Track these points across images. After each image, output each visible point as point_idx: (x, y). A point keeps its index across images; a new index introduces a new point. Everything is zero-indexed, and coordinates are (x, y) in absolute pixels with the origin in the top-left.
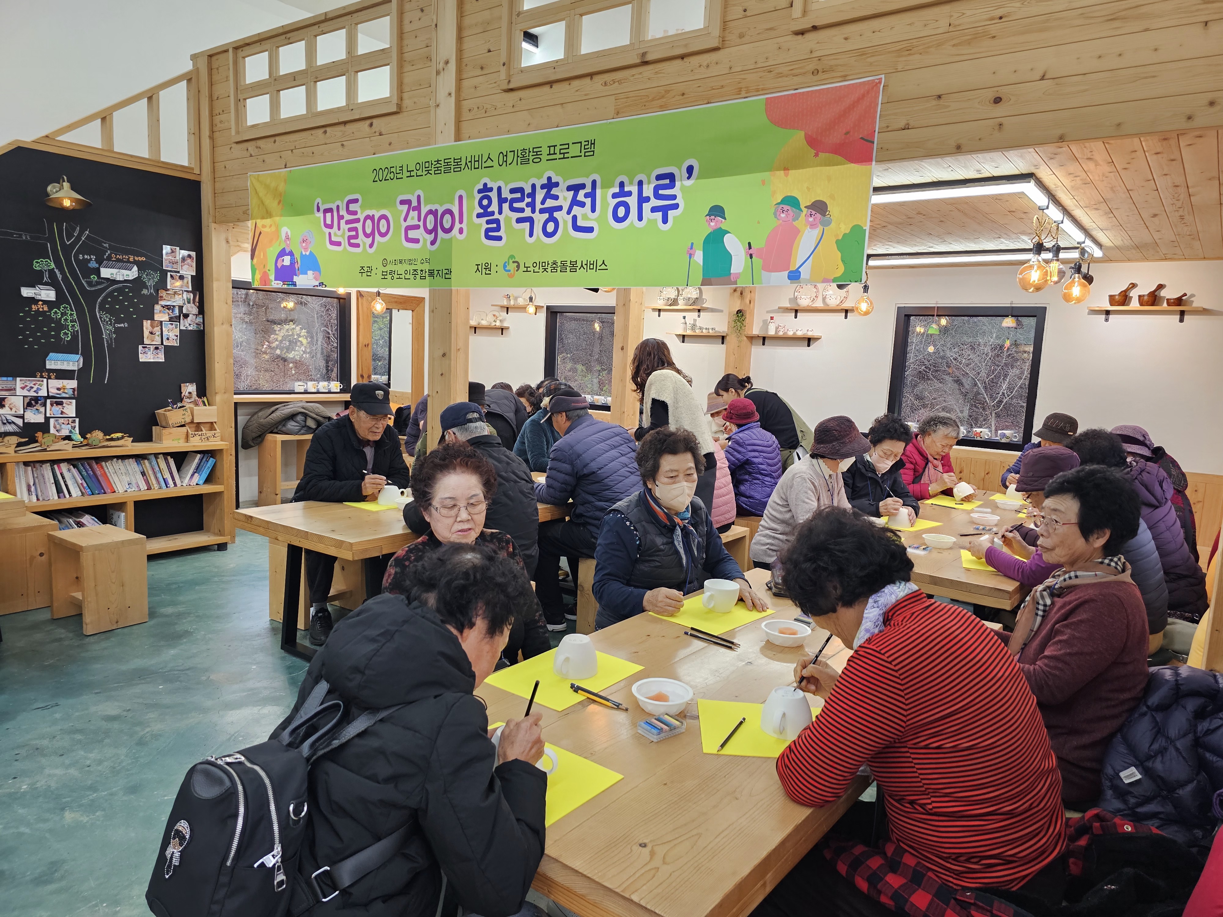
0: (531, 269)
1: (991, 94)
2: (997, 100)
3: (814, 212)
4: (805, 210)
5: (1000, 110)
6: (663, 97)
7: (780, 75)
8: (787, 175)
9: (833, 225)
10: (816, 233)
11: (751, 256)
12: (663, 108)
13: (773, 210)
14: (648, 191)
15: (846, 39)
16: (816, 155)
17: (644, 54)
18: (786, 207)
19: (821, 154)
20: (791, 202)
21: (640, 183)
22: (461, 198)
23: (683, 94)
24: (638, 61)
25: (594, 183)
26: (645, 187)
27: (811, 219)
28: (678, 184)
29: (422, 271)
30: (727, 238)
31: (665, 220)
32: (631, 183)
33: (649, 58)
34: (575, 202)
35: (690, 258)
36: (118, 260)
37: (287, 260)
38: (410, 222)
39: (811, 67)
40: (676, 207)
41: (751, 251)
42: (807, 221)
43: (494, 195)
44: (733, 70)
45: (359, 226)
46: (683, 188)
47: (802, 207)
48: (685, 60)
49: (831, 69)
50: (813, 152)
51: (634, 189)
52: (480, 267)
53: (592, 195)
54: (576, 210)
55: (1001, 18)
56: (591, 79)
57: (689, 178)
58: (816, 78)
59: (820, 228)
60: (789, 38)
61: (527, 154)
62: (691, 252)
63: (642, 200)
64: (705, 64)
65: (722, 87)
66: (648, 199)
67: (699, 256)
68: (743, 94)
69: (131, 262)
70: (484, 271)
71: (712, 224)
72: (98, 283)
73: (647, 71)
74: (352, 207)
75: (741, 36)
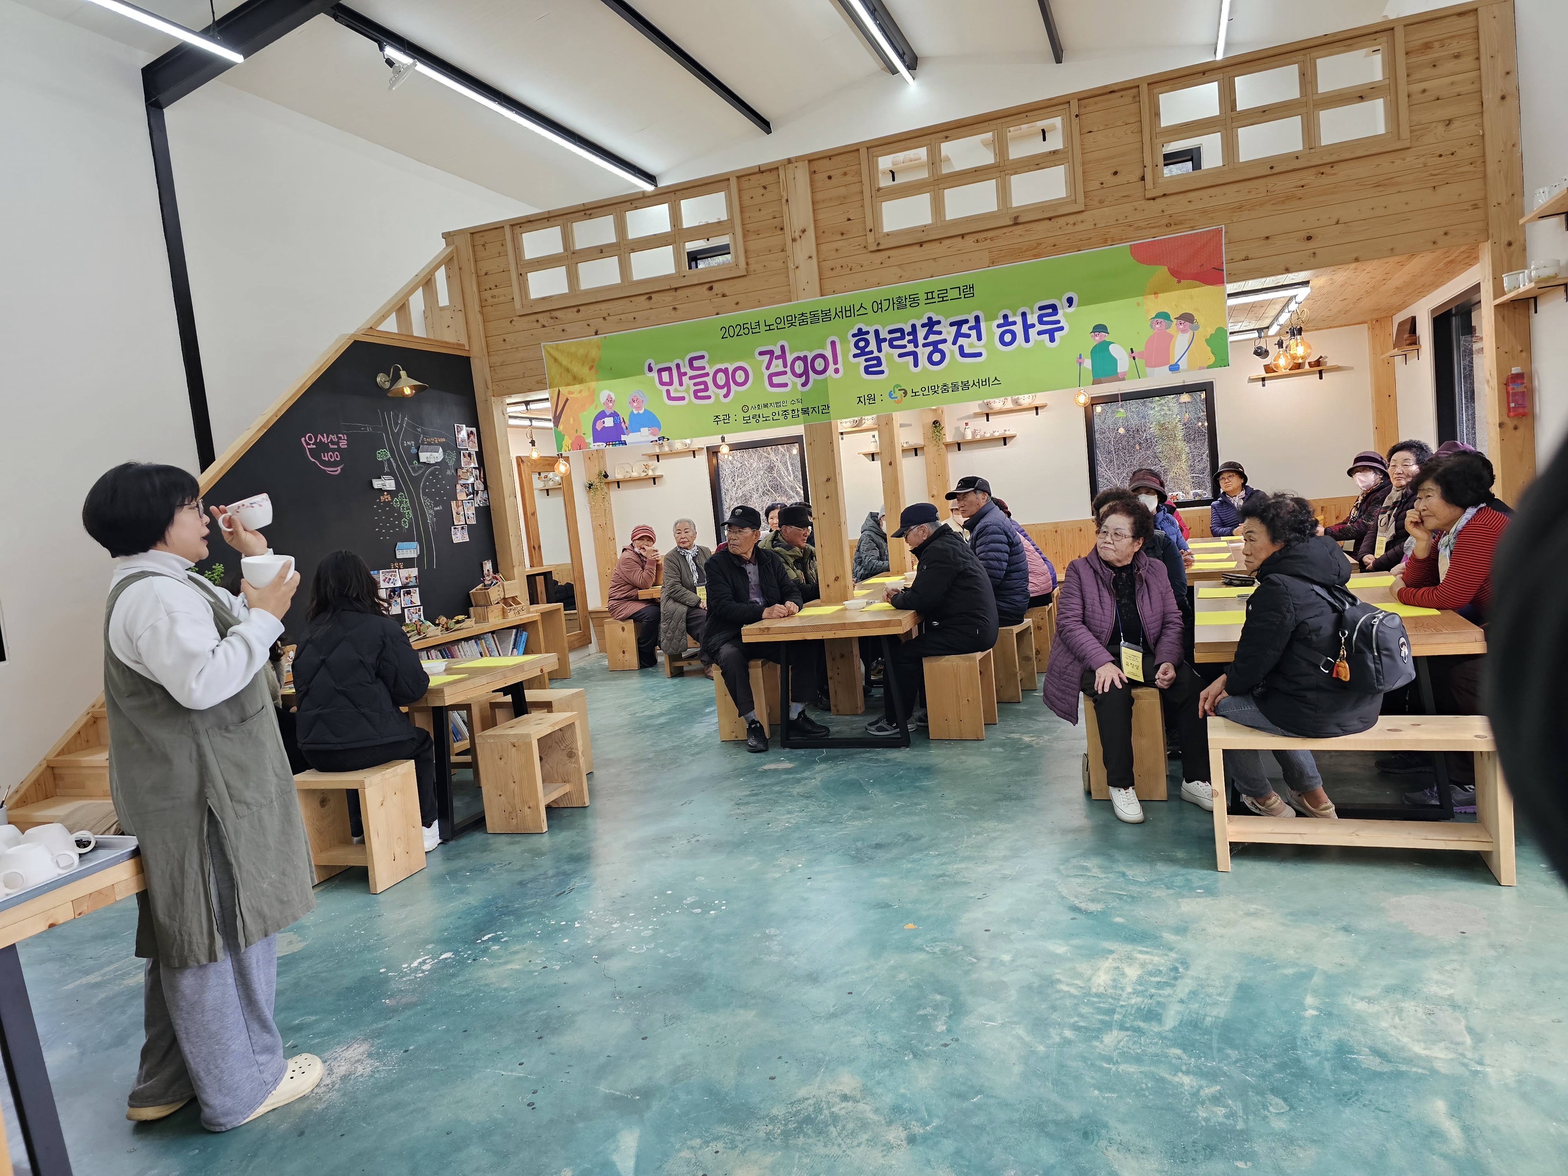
0: (921, 393)
1: (1305, 234)
2: (1309, 238)
3: (1182, 322)
4: (1175, 321)
5: (1311, 244)
6: (1036, 248)
7: (1139, 228)
8: (1157, 298)
9: (1201, 329)
10: (1188, 336)
11: (1134, 358)
12: (1036, 256)
13: (1149, 323)
14: (1032, 319)
15: (1190, 202)
16: (1179, 282)
17: (1016, 218)
18: (1160, 320)
19: (1182, 281)
20: (1164, 316)
21: (1024, 315)
22: (833, 343)
23: (1055, 246)
24: (1011, 223)
25: (977, 319)
26: (1029, 317)
27: (1181, 327)
28: (1060, 311)
29: (793, 410)
30: (1111, 347)
31: (1052, 340)
32: (1014, 315)
33: (1021, 220)
34: (958, 335)
35: (1080, 365)
36: (429, 444)
37: (609, 422)
38: (773, 369)
39: (1165, 221)
40: (1062, 329)
41: (1133, 355)
42: (1178, 329)
43: (871, 338)
44: (1097, 226)
45: (709, 380)
46: (1065, 315)
47: (1172, 318)
48: (1053, 220)
49: (1181, 223)
50: (1176, 280)
51: (1019, 320)
52: (862, 399)
53: (977, 327)
54: (961, 341)
55: (1303, 186)
56: (963, 237)
57: (1069, 306)
58: (1170, 229)
59: (1190, 334)
60: (1143, 202)
61: (904, 301)
62: (1080, 361)
63: (1027, 327)
64: (1072, 222)
65: (1090, 238)
66: (1033, 326)
67: (1088, 363)
68: (1109, 242)
69: (436, 445)
70: (867, 401)
71: (1097, 338)
72: (419, 468)
73: (1018, 230)
74: (696, 363)
75: (1101, 202)
